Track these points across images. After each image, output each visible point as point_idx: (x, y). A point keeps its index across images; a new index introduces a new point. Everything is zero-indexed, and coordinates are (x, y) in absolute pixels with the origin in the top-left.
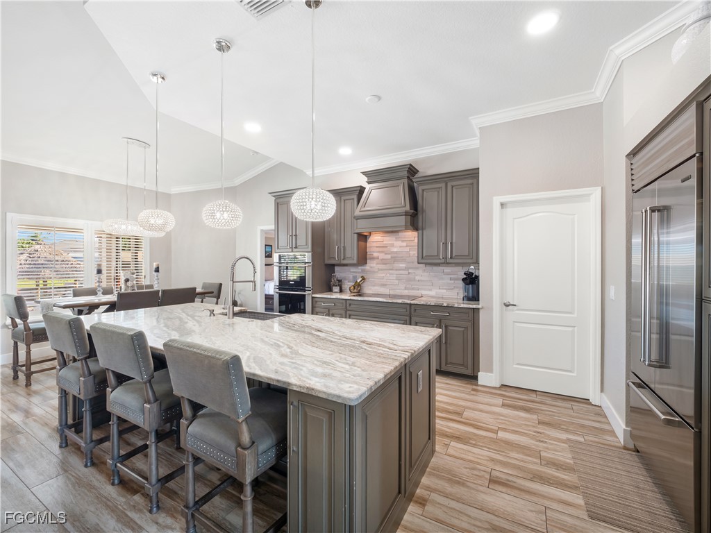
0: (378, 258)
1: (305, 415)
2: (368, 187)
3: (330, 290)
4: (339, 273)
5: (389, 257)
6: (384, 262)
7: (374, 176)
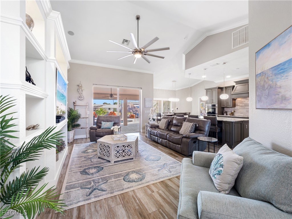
0: (239, 105)
1: (225, 125)
2: (236, 85)
3: (223, 115)
4: (226, 110)
5: (243, 105)
6: (242, 106)
7: (237, 83)
